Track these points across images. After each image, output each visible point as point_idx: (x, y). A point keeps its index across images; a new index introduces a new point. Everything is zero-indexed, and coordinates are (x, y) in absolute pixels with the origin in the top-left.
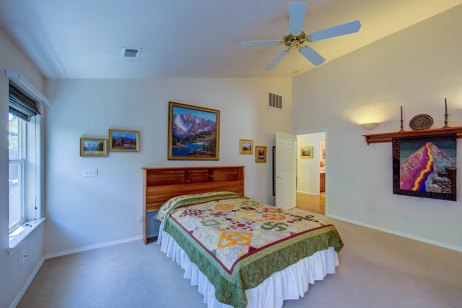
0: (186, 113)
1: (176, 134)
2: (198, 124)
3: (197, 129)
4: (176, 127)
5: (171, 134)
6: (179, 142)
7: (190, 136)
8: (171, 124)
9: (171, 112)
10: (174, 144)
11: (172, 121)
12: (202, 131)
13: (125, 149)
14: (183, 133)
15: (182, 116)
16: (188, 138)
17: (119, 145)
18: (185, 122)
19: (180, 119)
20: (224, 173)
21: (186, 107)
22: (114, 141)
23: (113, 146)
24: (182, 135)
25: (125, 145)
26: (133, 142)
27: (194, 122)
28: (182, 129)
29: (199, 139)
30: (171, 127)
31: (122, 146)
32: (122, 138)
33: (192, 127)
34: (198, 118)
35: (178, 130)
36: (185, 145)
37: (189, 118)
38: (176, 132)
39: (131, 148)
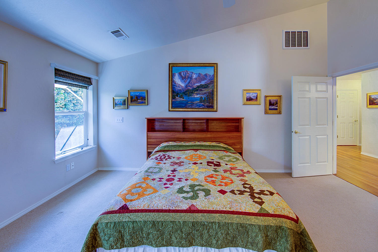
0: (184, 71)
1: (175, 90)
2: (195, 79)
3: (194, 84)
4: (175, 83)
5: (170, 90)
6: (177, 96)
7: (188, 90)
8: (170, 82)
9: (170, 72)
10: (173, 98)
11: (172, 79)
12: (199, 84)
13: (138, 103)
14: (181, 88)
15: (180, 74)
16: (186, 92)
17: (135, 101)
18: (183, 78)
19: (178, 76)
20: (223, 124)
21: (183, 65)
22: (132, 98)
23: (131, 102)
24: (180, 90)
25: (138, 101)
26: (144, 98)
27: (191, 78)
28: (180, 85)
29: (196, 92)
30: (170, 84)
31: (137, 101)
32: (136, 95)
33: (189, 82)
34: (194, 74)
35: (176, 86)
36: (183, 99)
37: (186, 75)
38: (175, 88)
39: (142, 103)
